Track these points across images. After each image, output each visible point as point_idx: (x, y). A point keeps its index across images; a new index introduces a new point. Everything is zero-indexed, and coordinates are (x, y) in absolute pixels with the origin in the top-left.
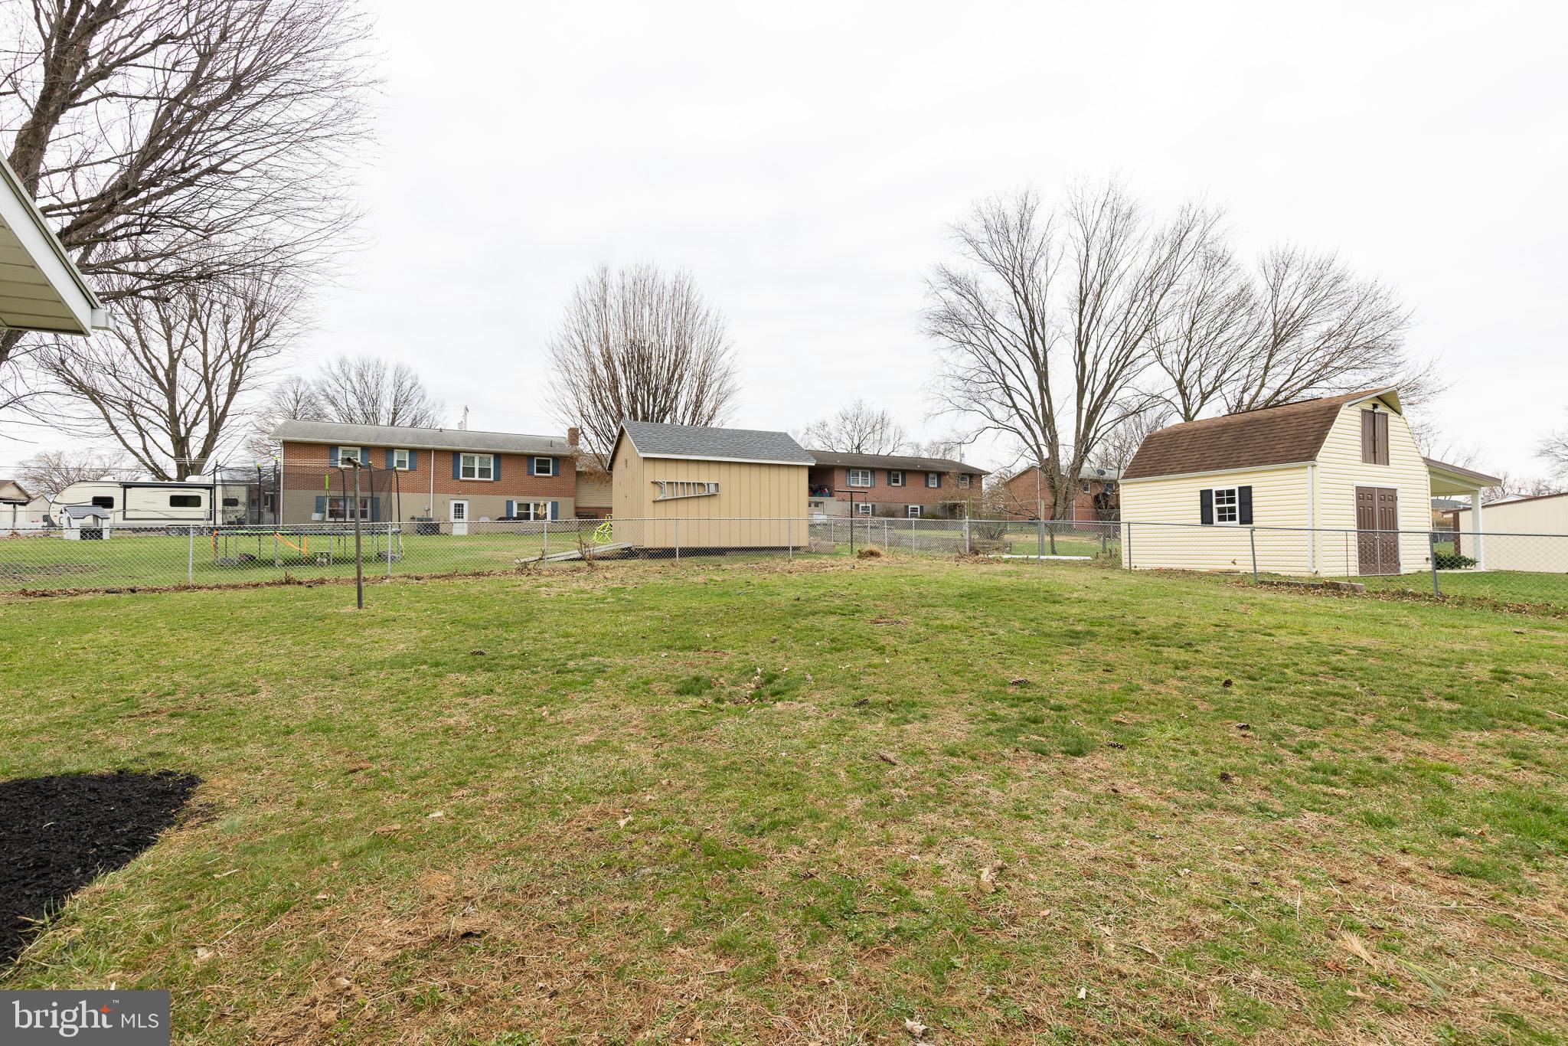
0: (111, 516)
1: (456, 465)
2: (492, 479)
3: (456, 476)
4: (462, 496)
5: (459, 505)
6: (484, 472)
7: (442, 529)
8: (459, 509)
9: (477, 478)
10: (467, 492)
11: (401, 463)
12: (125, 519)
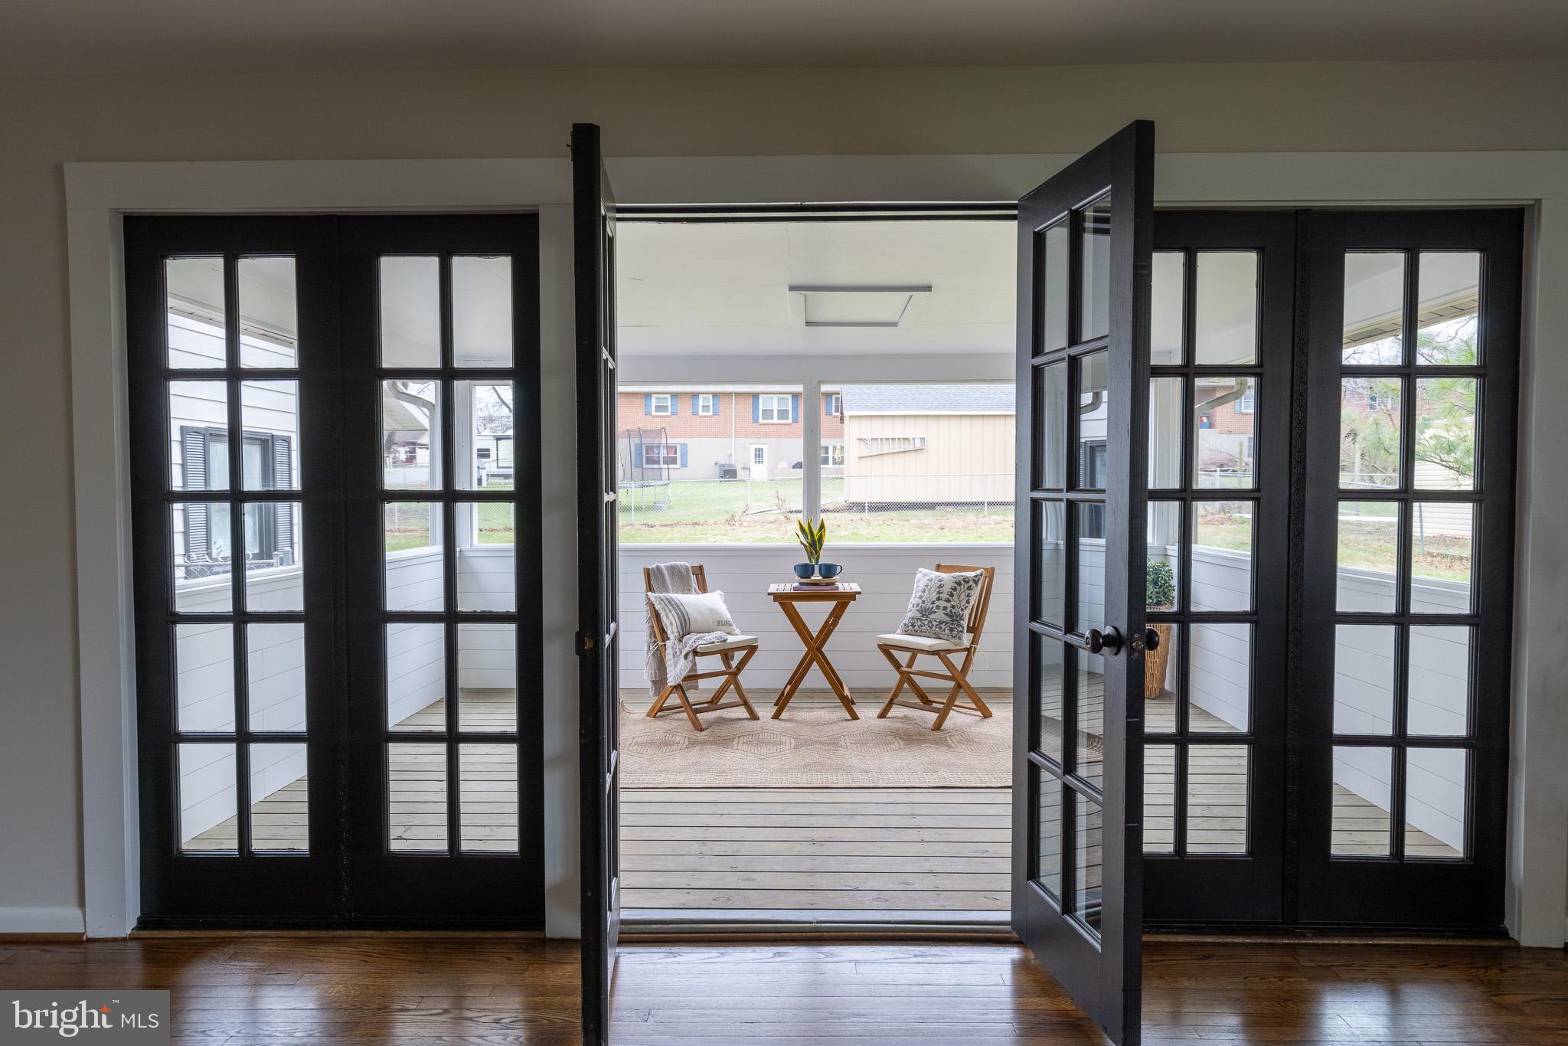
0: (487, 465)
1: (755, 408)
2: (790, 421)
3: (755, 420)
4: (762, 440)
5: (759, 450)
6: (783, 414)
7: (740, 474)
8: (759, 454)
9: (775, 420)
10: (767, 436)
11: (706, 408)
12: (498, 467)
